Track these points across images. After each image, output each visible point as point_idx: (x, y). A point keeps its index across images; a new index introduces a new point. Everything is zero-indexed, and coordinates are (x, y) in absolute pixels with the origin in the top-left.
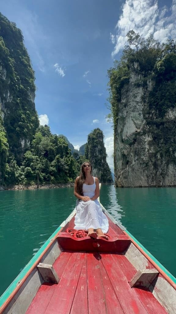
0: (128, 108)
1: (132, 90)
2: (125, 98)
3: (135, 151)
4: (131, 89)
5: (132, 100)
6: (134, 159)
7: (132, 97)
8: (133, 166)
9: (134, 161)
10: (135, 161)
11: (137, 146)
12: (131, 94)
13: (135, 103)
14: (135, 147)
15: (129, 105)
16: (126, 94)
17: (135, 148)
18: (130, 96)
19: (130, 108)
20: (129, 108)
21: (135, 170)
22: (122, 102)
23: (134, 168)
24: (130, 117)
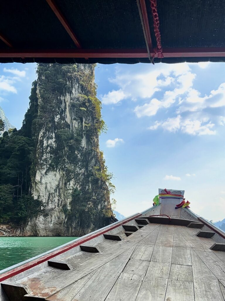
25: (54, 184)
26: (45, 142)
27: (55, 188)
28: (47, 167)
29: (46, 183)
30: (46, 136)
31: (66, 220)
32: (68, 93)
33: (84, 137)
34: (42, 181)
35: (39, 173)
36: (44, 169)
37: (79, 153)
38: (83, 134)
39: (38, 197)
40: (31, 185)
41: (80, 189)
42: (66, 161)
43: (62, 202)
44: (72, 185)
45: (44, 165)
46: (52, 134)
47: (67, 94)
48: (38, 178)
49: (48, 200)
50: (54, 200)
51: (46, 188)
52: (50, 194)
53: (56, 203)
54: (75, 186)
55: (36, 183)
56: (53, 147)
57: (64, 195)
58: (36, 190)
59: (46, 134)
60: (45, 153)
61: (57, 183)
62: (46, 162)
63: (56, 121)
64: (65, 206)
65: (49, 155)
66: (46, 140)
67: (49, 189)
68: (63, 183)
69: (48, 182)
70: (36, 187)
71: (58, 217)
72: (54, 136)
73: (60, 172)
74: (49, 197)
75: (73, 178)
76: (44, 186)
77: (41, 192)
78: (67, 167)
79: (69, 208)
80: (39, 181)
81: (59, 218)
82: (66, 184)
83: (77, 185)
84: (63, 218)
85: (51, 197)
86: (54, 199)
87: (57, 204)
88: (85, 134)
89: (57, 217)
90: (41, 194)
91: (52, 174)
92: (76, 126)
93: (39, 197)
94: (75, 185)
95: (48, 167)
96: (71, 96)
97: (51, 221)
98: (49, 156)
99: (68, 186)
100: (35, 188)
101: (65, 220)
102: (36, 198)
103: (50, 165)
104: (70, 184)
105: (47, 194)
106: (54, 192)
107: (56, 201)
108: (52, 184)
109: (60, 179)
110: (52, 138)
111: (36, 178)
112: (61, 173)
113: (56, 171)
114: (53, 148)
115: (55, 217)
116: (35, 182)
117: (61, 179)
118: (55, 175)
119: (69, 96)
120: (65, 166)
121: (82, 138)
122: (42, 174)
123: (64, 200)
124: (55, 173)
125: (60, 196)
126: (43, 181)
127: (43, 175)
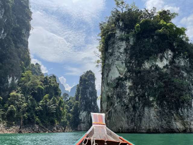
3: (118, 94)
4: (116, 42)
5: (116, 51)
8: (116, 108)
9: (116, 103)
11: (119, 90)
13: (119, 53)
18: (115, 47)
21: (117, 112)
22: (108, 51)
24: (114, 64)
37: (92, 106)
40: (79, 115)
47: (88, 89)
52: (84, 118)
61: (86, 115)
63: (85, 97)
66: (83, 103)
71: (87, 124)
72: (85, 101)
76: (82, 115)
87: (86, 121)
92: (91, 98)
102: (80, 119)
103: (84, 109)
114: (85, 105)
118: (85, 112)
120: (88, 110)
121: (92, 102)
122: (82, 112)
125: (87, 118)
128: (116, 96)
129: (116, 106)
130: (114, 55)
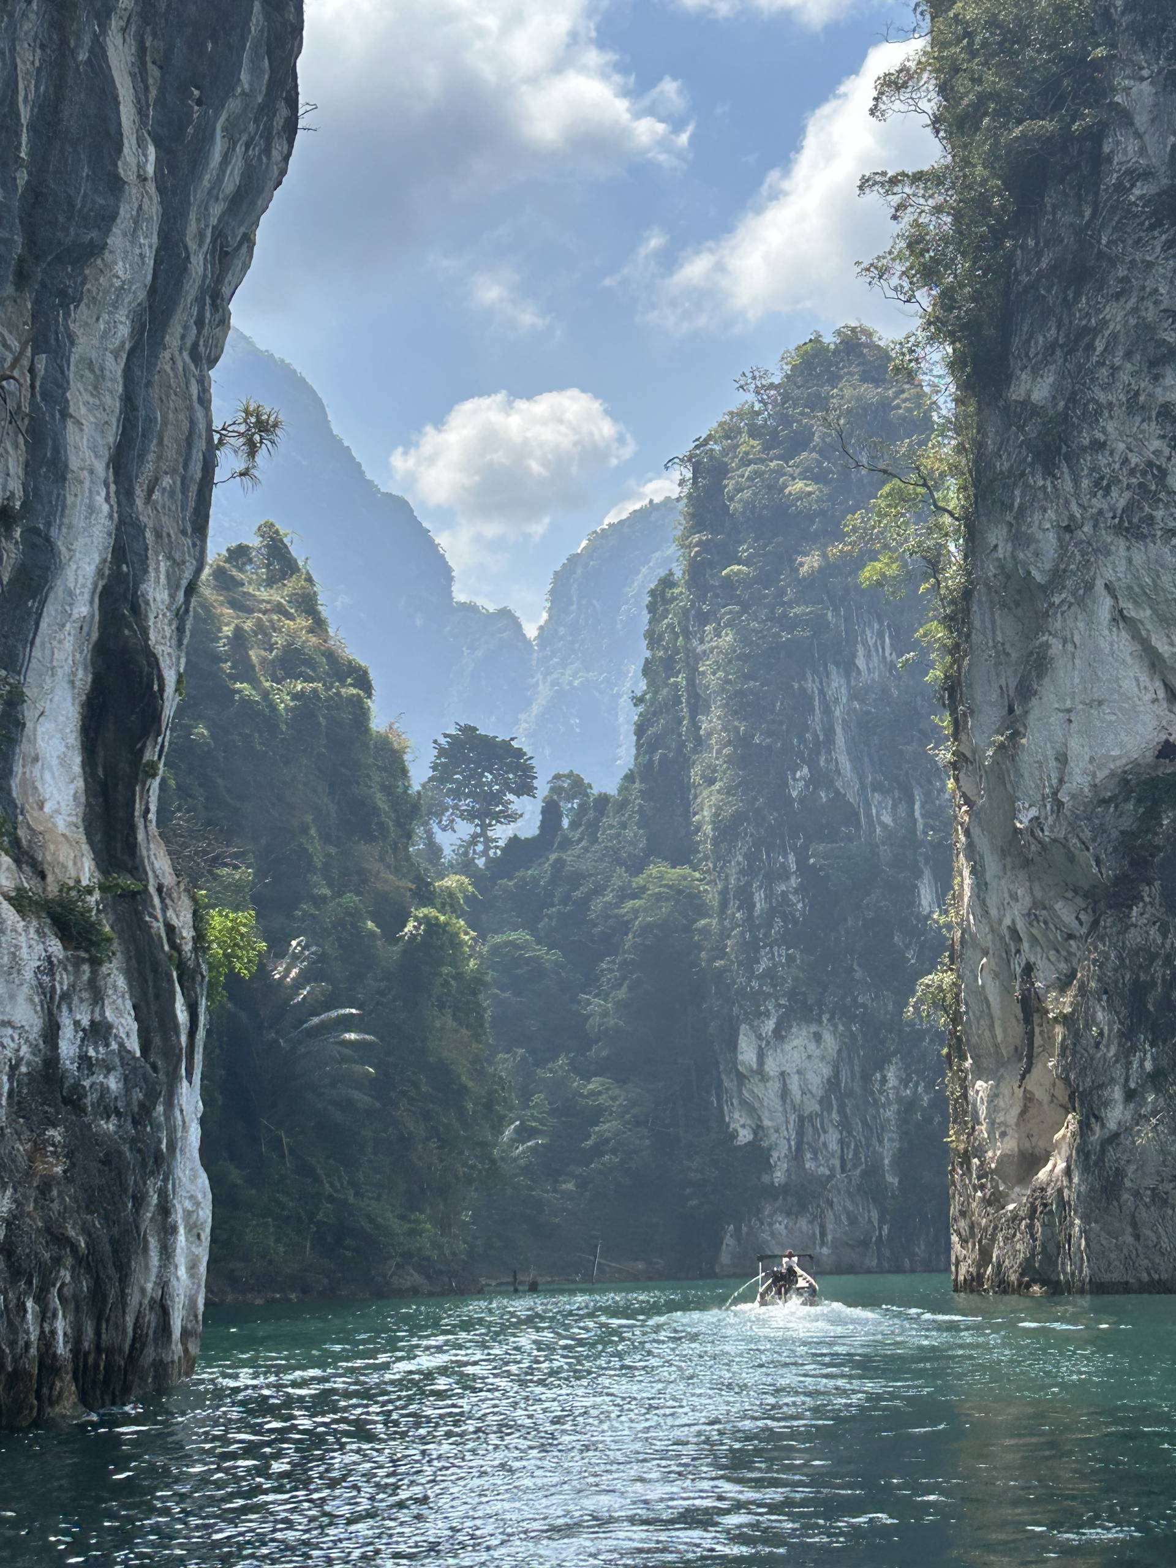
0: (1076, 482)
1: (1121, 272)
2: (1051, 348)
3: (1136, 982)
4: (1113, 262)
5: (1118, 396)
6: (1118, 1072)
7: (1128, 355)
8: (1111, 1152)
9: (1117, 1094)
10: (1130, 1095)
11: (1153, 931)
12: (1116, 315)
13: (1153, 428)
14: (1134, 938)
15: (1084, 449)
16: (1068, 305)
17: (1136, 952)
18: (1100, 345)
19: (1103, 486)
20: (1085, 483)
21: (1126, 1196)
22: (1017, 392)
23: (1120, 1173)
24: (1089, 587)
25: (818, 1076)
26: (759, 897)
27: (820, 1093)
28: (780, 1006)
29: (782, 1074)
30: (760, 869)
31: (886, 1228)
32: (837, 664)
33: (927, 874)
34: (767, 1068)
35: (750, 1033)
36: (767, 1014)
37: (910, 943)
38: (921, 859)
39: (755, 1133)
40: (721, 1081)
41: (930, 1100)
42: (859, 974)
43: (856, 1152)
44: (892, 1081)
45: (768, 996)
46: (785, 857)
47: (832, 668)
48: (747, 1054)
49: (799, 1144)
50: (825, 1144)
51: (785, 1093)
52: (801, 1119)
53: (833, 1155)
54: (906, 1087)
55: (741, 1078)
56: (793, 916)
57: (865, 1123)
58: (744, 1103)
59: (761, 860)
60: (764, 947)
61: (826, 1071)
62: (774, 986)
63: (794, 794)
64: (873, 1172)
65: (781, 954)
66: (761, 887)
67: (798, 1097)
68: (852, 1072)
69: (790, 1068)
70: (740, 1092)
71: (848, 1218)
72: (793, 867)
73: (835, 1026)
74: (800, 1133)
75: (894, 1054)
76: (775, 1086)
77: (767, 1113)
78: (864, 1006)
79: (892, 1180)
80: (755, 1066)
81: (853, 1221)
82: (866, 1078)
83: (917, 1085)
84: (870, 1221)
85: (810, 1130)
86: (822, 1139)
87: (837, 1162)
88: (927, 859)
89: (844, 1218)
90: (766, 1123)
91: (804, 1033)
92: (887, 819)
93: (761, 1133)
94: (905, 1082)
95: (784, 1006)
96: (853, 683)
97: (823, 1234)
98: (780, 956)
99: (877, 1086)
100: (735, 1094)
101: (880, 1229)
102: (745, 1136)
103: (792, 995)
104: (884, 1080)
105: (793, 1118)
106: (817, 1108)
107: (833, 1146)
108: (810, 1076)
109: (839, 1051)
110: (785, 875)
111: (740, 1057)
112: (841, 1028)
113: (820, 1022)
114: (795, 921)
115: (837, 1218)
116: (737, 1071)
117: (844, 1055)
118: (818, 1037)
119: (843, 681)
120: (855, 1000)
121: (919, 875)
122: (760, 1037)
123: (868, 1145)
124: (814, 1028)
125: (845, 1125)
126: (771, 1067)
127: (768, 1043)
128: (1110, 1007)
129: (1112, 1125)
130: (1086, 461)
